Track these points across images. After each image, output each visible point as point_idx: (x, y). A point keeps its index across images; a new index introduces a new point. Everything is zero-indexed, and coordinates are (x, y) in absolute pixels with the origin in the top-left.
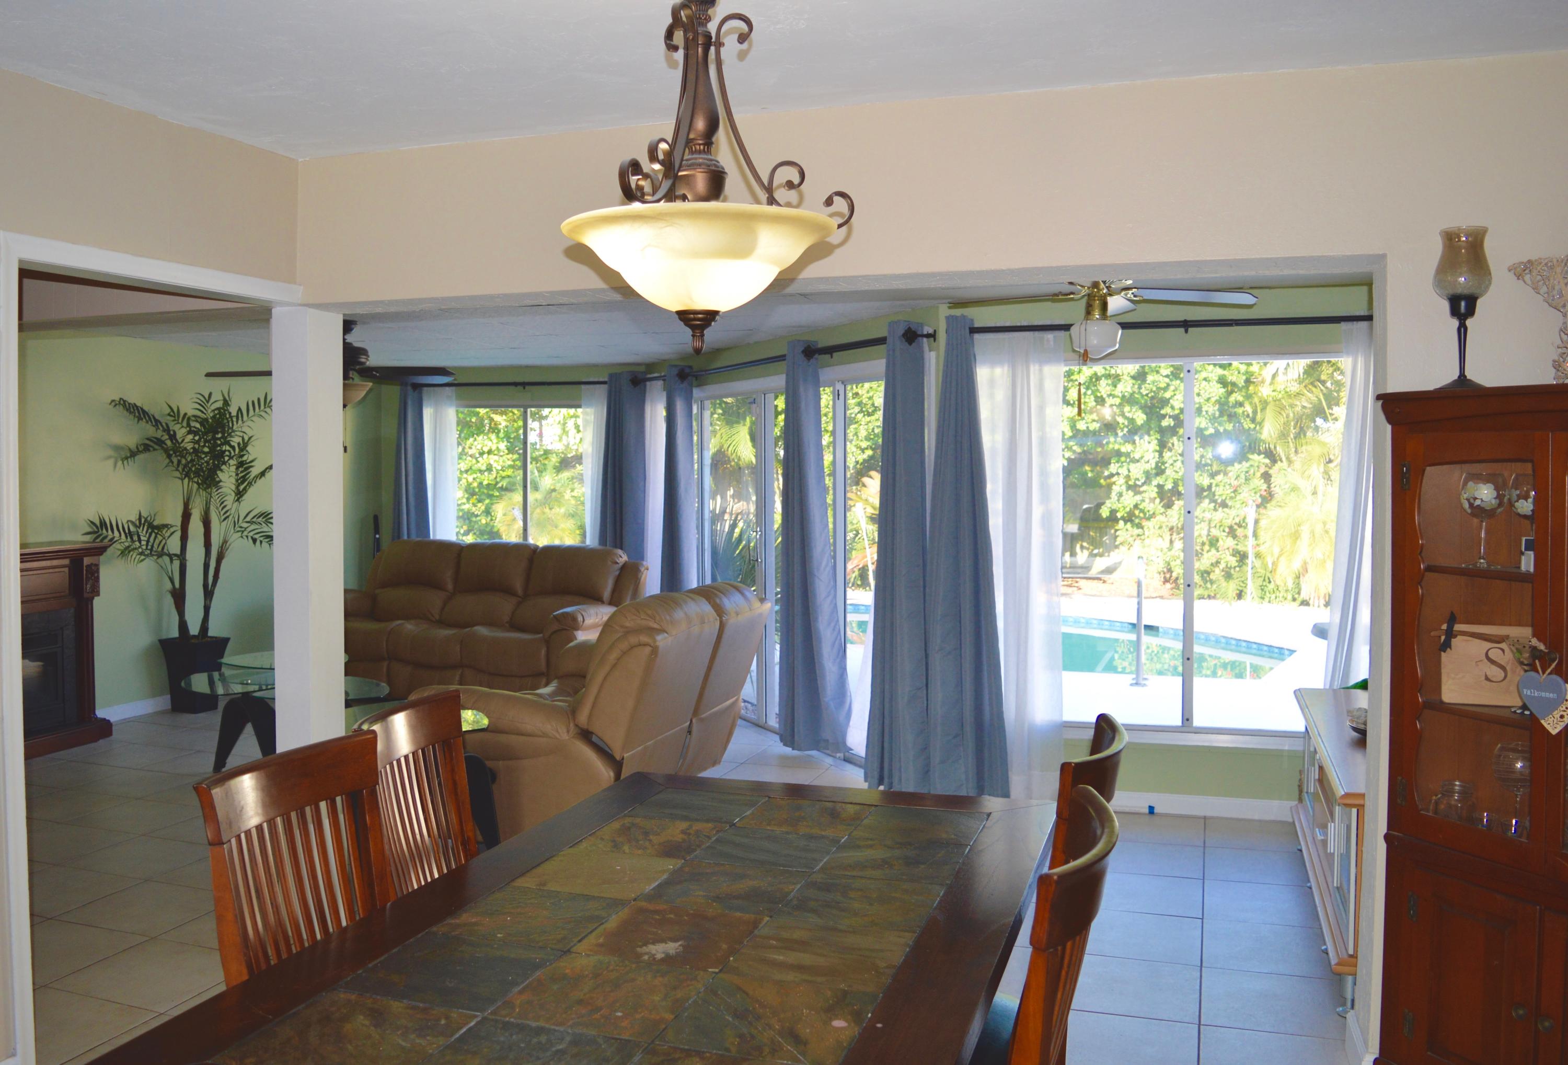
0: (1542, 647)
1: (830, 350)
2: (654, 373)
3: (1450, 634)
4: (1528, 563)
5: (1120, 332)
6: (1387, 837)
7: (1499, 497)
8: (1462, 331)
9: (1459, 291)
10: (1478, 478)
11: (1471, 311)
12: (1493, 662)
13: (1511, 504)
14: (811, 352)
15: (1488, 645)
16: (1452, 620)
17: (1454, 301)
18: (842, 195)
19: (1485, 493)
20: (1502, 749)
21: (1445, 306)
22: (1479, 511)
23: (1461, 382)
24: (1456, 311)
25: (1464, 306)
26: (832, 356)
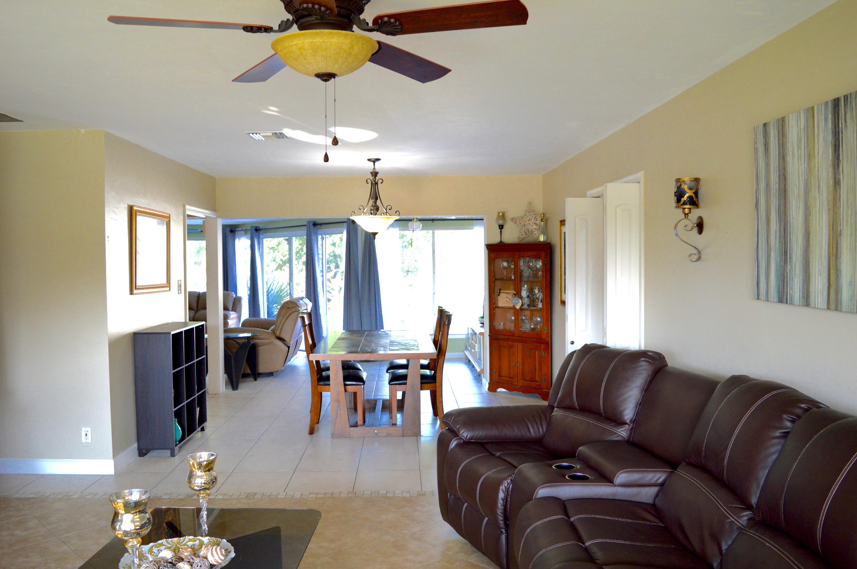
0: (515, 293)
1: (321, 224)
2: (239, 228)
3: (500, 293)
4: (513, 277)
5: (421, 225)
6: (489, 335)
7: (508, 265)
8: (501, 232)
9: (500, 224)
10: (503, 261)
11: (502, 228)
12: (508, 298)
13: (510, 266)
14: (315, 224)
15: (506, 294)
16: (500, 290)
17: (499, 226)
18: (398, 211)
19: (505, 264)
20: (510, 315)
21: (498, 227)
22: (504, 268)
23: (501, 242)
24: (500, 228)
25: (501, 227)
26: (321, 226)
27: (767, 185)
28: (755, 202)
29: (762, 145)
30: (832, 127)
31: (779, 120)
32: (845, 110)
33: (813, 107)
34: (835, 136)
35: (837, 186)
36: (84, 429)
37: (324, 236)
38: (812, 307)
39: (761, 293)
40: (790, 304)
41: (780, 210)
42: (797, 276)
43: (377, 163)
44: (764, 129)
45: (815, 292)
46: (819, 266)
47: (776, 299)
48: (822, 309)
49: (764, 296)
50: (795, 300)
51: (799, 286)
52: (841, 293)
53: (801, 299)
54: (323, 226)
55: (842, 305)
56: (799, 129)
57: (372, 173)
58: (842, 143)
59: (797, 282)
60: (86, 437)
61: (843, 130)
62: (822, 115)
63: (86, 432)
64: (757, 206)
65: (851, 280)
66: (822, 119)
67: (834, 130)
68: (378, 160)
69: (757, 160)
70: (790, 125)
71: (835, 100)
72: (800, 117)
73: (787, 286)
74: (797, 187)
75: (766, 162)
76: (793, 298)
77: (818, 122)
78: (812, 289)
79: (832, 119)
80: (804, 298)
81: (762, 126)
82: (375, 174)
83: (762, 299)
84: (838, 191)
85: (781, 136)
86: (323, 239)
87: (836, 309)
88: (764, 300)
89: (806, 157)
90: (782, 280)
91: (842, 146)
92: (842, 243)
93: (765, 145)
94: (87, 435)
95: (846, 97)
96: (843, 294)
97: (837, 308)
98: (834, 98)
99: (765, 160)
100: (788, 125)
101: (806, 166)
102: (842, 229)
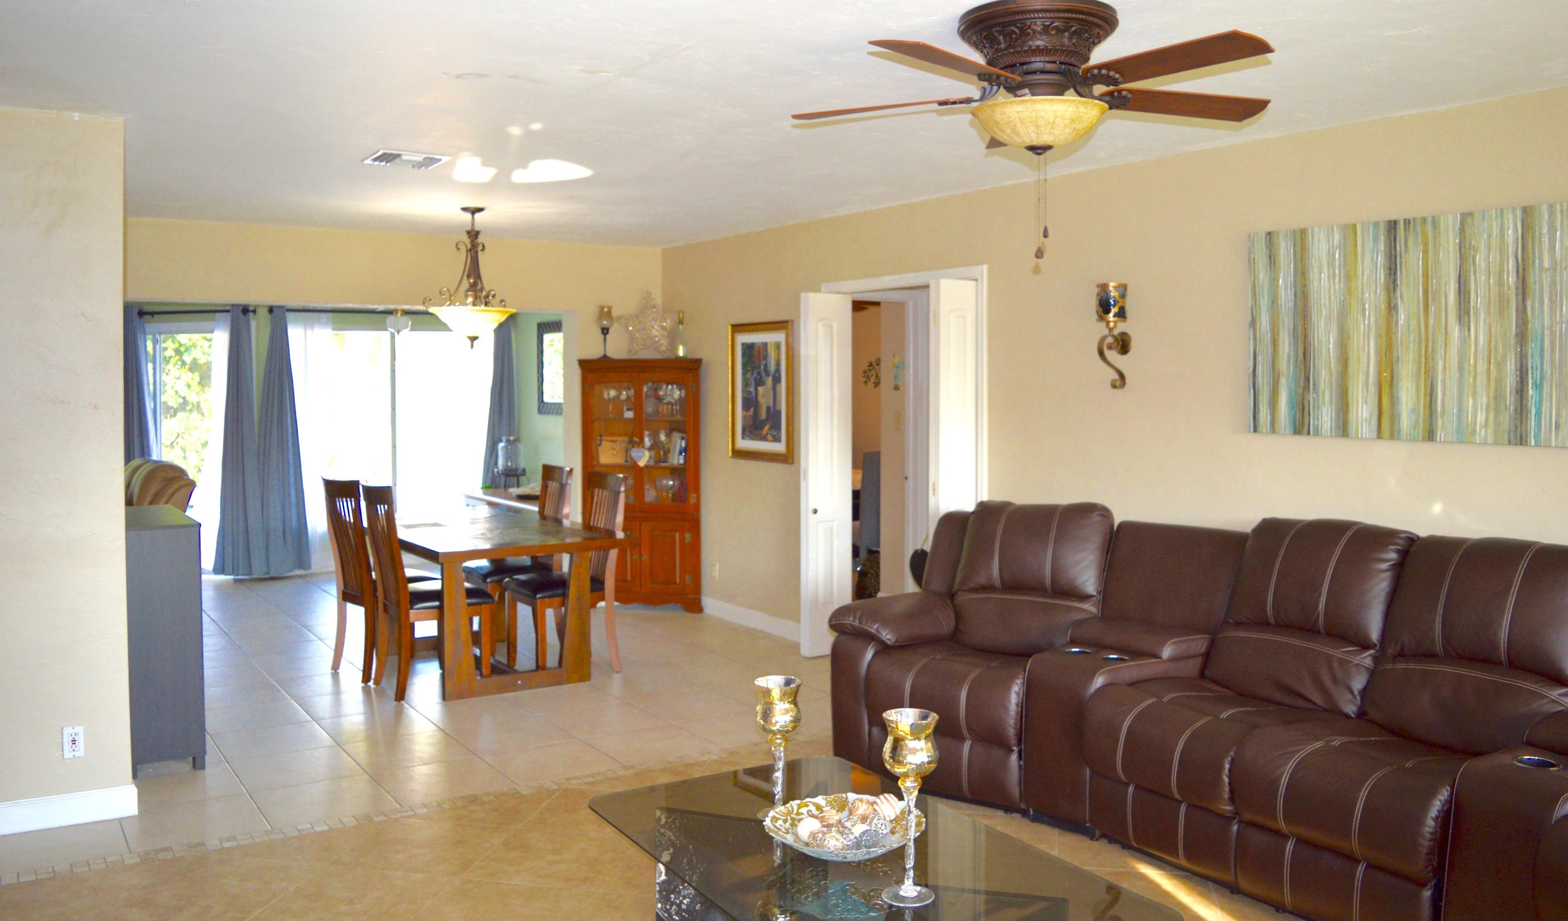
0: (637, 440)
1: (152, 314)
3: (601, 440)
4: (628, 415)
7: (617, 394)
8: (605, 339)
9: (603, 326)
10: (608, 388)
11: (607, 332)
12: (615, 449)
14: (142, 313)
15: (613, 443)
16: (601, 436)
17: (601, 328)
19: (612, 392)
21: (600, 331)
22: (610, 399)
23: (605, 356)
24: (603, 333)
25: (605, 331)
26: (153, 317)
27: (1273, 302)
28: (1250, 319)
29: (1264, 256)
30: (1385, 248)
31: (1296, 232)
32: (1405, 234)
33: (1354, 226)
34: (1390, 258)
35: (1393, 311)
36: (68, 731)
37: (158, 337)
38: (1352, 438)
39: (1260, 426)
40: (1314, 435)
41: (1296, 330)
42: (1326, 405)
43: (477, 215)
44: (1268, 238)
45: (1357, 421)
46: (1363, 393)
47: (1289, 430)
48: (1371, 439)
49: (1267, 427)
50: (1323, 430)
51: (1329, 416)
52: (1399, 421)
53: (1333, 429)
54: (156, 317)
55: (1401, 433)
56: (1331, 246)
57: (468, 233)
58: (1401, 267)
59: (1327, 411)
60: (74, 746)
61: (1403, 254)
62: (1369, 234)
63: (73, 736)
64: (1253, 324)
65: (1413, 407)
66: (1369, 239)
67: (1388, 253)
68: (480, 210)
69: (1254, 271)
70: (1316, 238)
71: (1390, 222)
72: (1333, 232)
73: (1309, 415)
74: (1326, 308)
75: (1271, 277)
76: (1320, 429)
77: (1363, 241)
78: (1352, 416)
79: (1385, 241)
80: (1339, 428)
81: (1264, 235)
82: (474, 234)
83: (1264, 430)
84: (1395, 316)
85: (1298, 249)
86: (155, 342)
87: (1392, 437)
88: (1267, 433)
89: (1342, 275)
90: (1299, 409)
91: (1401, 270)
92: (1400, 369)
93: (1270, 257)
94: (76, 742)
95: (1407, 222)
96: (1401, 422)
97: (1394, 435)
98: (1389, 219)
99: (1269, 272)
100: (1312, 238)
101: (1342, 286)
102: (1400, 355)
